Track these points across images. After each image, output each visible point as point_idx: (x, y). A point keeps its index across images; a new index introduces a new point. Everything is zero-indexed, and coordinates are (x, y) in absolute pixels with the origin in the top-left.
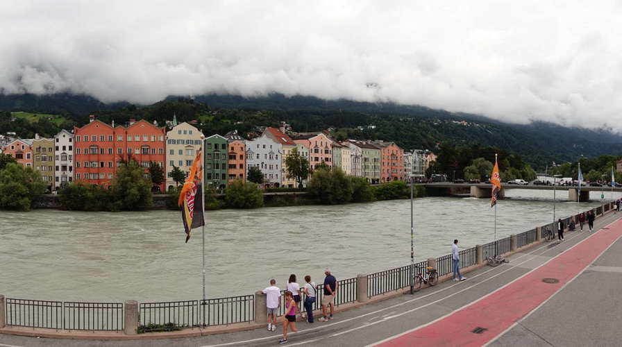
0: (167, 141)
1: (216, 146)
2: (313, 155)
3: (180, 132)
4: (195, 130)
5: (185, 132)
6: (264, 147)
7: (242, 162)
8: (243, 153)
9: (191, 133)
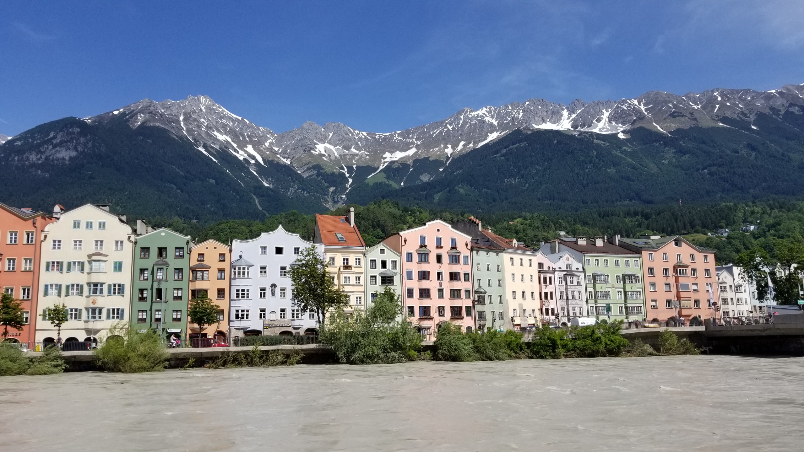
1: (161, 251)
2: (415, 267)
3: (76, 225)
4: (112, 220)
5: (89, 225)
6: (279, 251)
7: (224, 284)
8: (225, 265)
9: (102, 225)
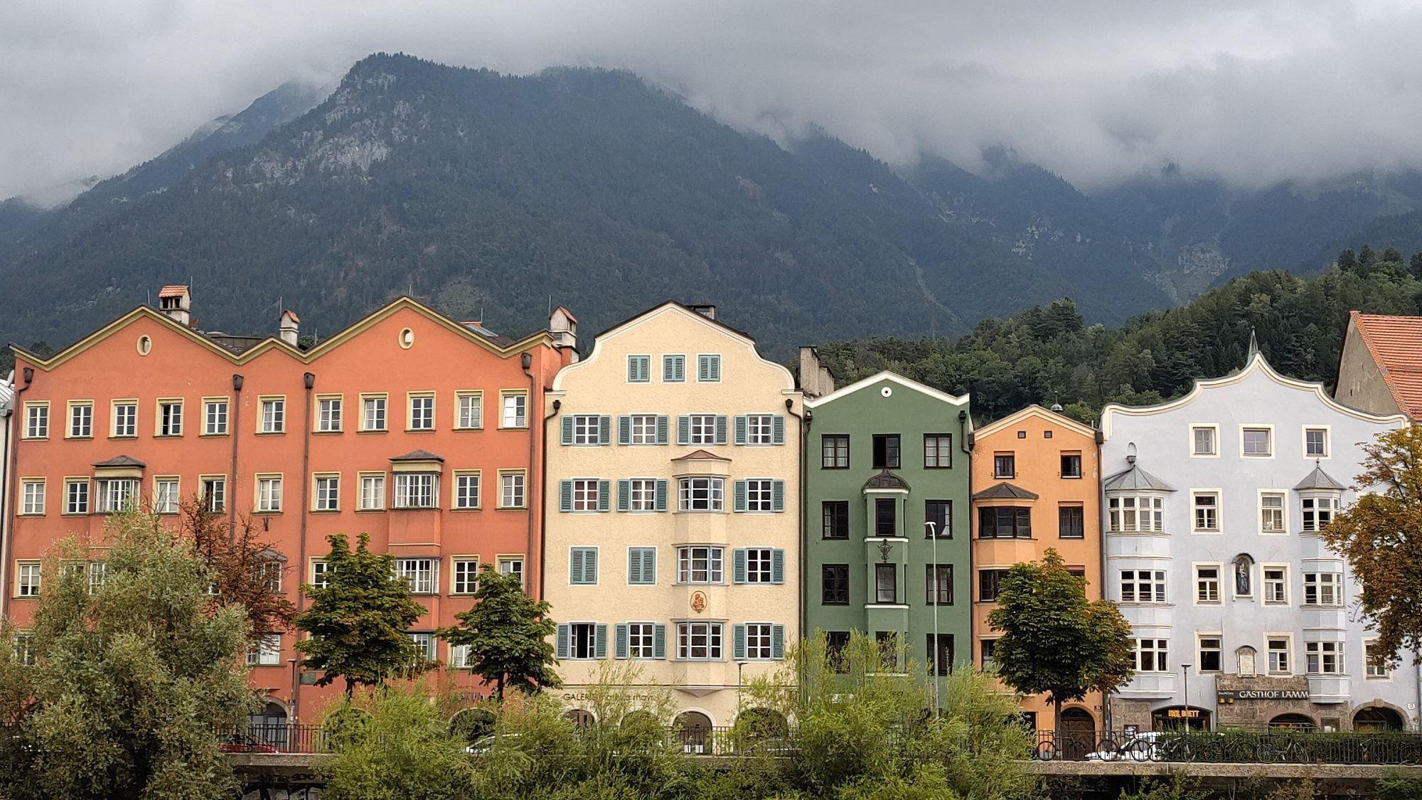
0: (554, 428)
1: (884, 449)
3: (639, 369)
4: (737, 352)
5: (674, 369)
6: (1257, 439)
7: (1079, 552)
9: (710, 369)
